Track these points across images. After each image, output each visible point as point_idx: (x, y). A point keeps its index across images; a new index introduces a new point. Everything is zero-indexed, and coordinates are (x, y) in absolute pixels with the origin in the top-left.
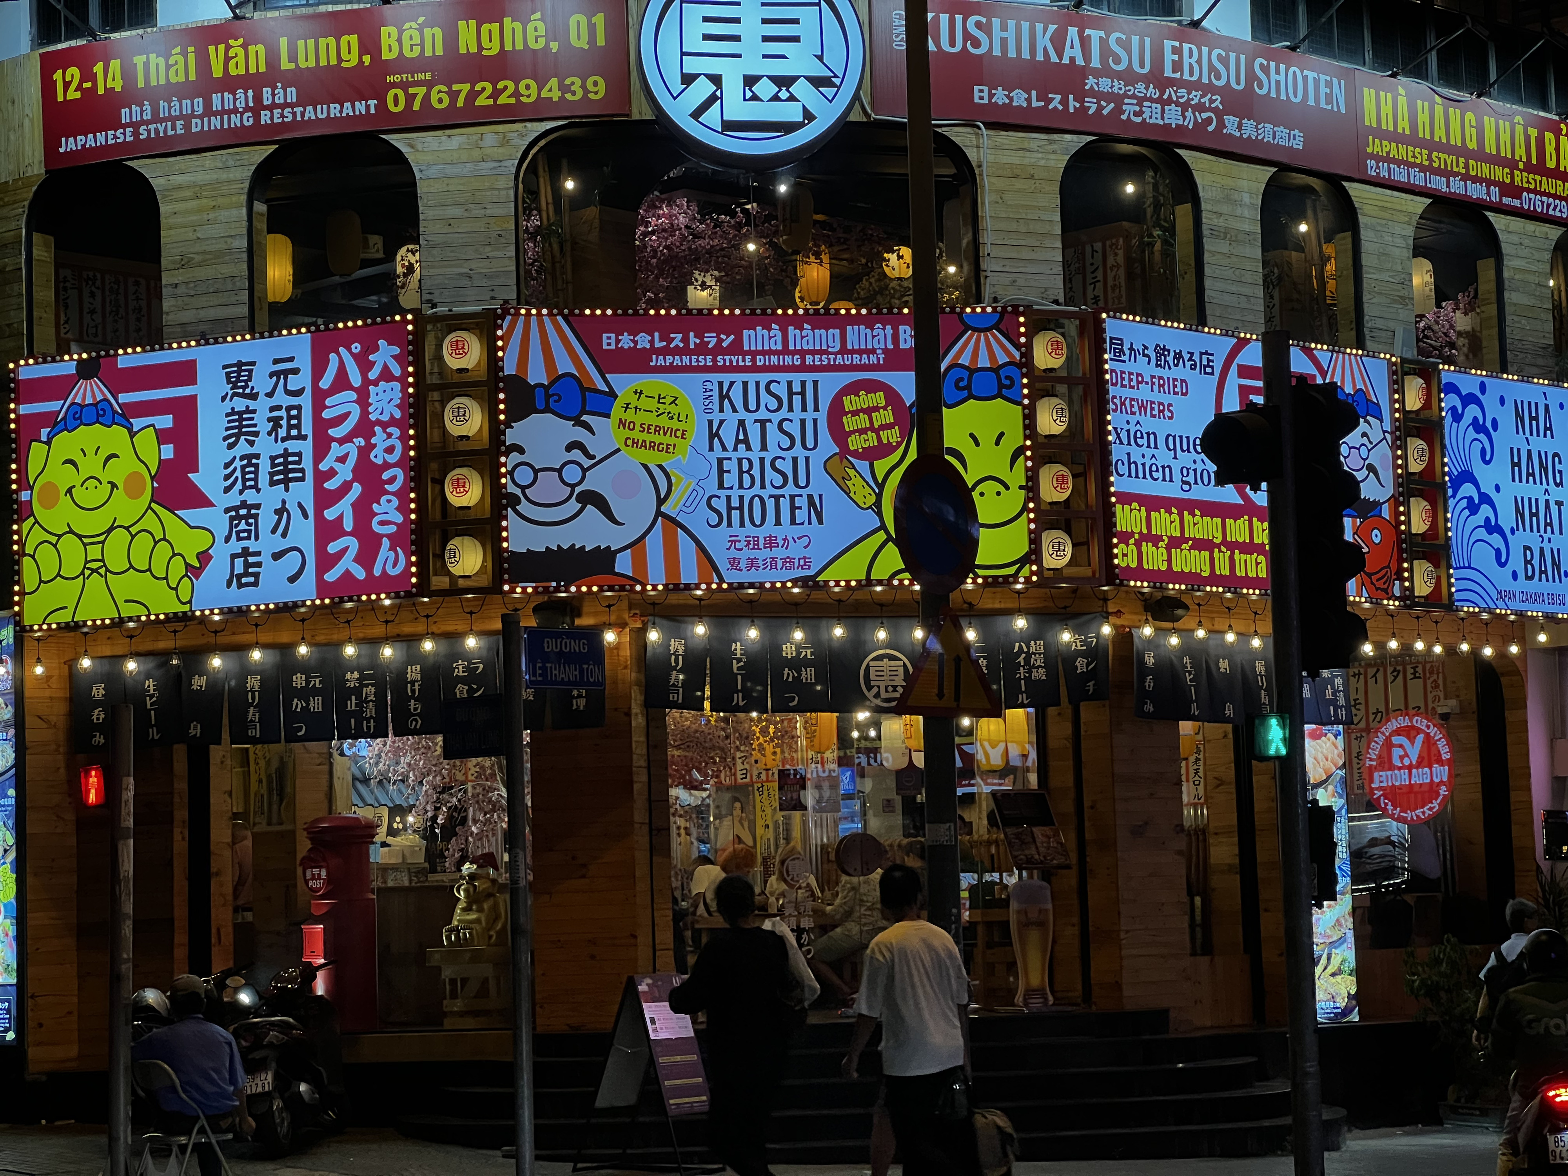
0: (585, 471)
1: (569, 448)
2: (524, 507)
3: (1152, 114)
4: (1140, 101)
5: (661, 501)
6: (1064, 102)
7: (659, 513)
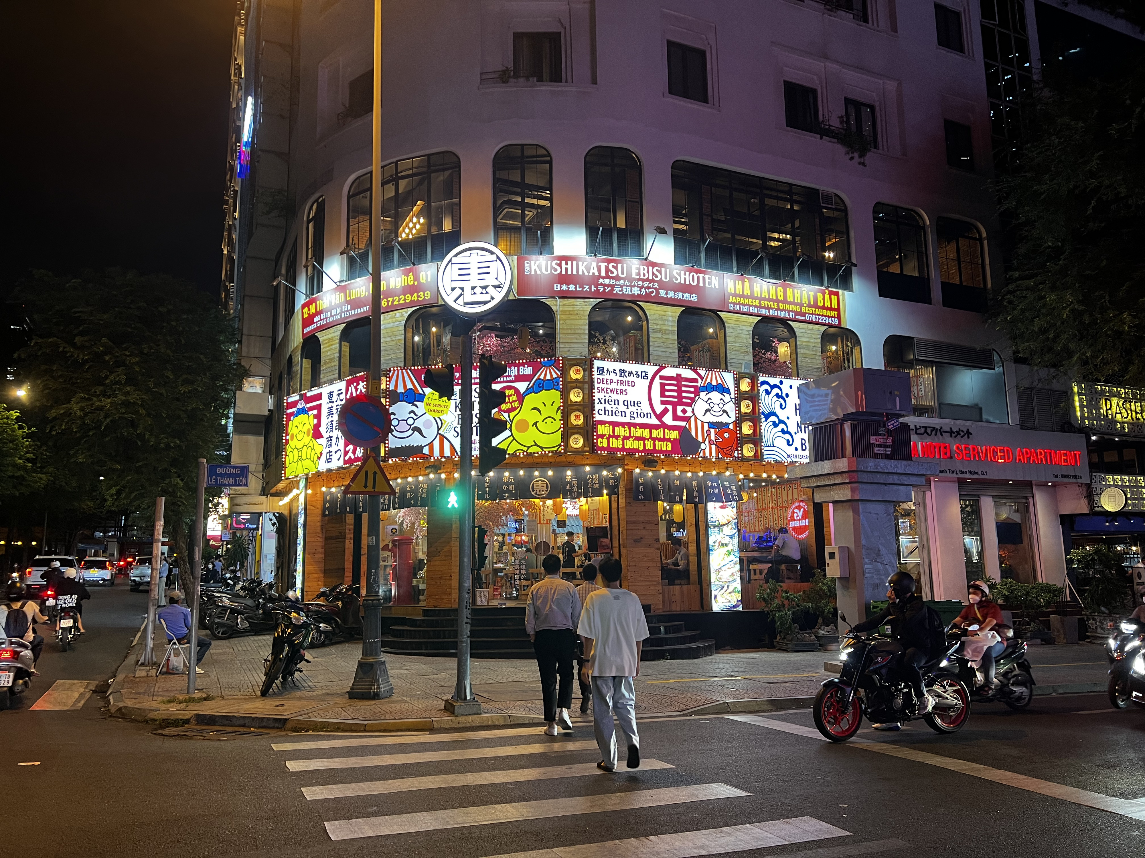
0: (414, 420)
1: (410, 413)
2: (395, 433)
3: (627, 291)
4: (622, 287)
5: (439, 429)
6: (590, 288)
7: (438, 433)
